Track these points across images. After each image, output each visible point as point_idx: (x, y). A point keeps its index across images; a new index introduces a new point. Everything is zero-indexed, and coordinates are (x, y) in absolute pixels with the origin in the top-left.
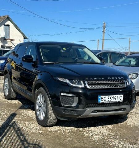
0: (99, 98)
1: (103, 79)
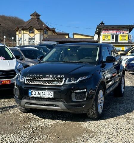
0: (30, 92)
1: (41, 76)
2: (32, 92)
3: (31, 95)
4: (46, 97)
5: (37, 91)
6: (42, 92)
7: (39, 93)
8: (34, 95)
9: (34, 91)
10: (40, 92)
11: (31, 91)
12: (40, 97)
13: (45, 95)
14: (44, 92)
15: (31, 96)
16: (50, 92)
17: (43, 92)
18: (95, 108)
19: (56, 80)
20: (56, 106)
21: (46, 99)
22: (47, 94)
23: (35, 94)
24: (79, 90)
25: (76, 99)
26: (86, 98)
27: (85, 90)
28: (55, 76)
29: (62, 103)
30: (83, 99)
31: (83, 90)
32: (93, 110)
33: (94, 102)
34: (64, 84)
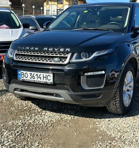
1: (36, 49)
2: (23, 74)
3: (22, 78)
4: (41, 82)
5: (29, 73)
6: (36, 73)
7: (32, 75)
8: (24, 78)
9: (25, 72)
10: (33, 73)
11: (21, 71)
12: (33, 81)
13: (40, 78)
14: (39, 74)
15: (21, 80)
16: (47, 74)
17: (37, 75)
18: (118, 99)
19: (58, 56)
20: (57, 95)
21: (43, 84)
22: (44, 77)
23: (26, 77)
24: (93, 71)
25: (89, 87)
26: (104, 85)
27: (104, 72)
28: (56, 50)
29: (66, 91)
30: (99, 86)
31: (100, 73)
32: (115, 103)
33: (118, 90)
34: (69, 63)
